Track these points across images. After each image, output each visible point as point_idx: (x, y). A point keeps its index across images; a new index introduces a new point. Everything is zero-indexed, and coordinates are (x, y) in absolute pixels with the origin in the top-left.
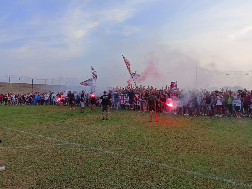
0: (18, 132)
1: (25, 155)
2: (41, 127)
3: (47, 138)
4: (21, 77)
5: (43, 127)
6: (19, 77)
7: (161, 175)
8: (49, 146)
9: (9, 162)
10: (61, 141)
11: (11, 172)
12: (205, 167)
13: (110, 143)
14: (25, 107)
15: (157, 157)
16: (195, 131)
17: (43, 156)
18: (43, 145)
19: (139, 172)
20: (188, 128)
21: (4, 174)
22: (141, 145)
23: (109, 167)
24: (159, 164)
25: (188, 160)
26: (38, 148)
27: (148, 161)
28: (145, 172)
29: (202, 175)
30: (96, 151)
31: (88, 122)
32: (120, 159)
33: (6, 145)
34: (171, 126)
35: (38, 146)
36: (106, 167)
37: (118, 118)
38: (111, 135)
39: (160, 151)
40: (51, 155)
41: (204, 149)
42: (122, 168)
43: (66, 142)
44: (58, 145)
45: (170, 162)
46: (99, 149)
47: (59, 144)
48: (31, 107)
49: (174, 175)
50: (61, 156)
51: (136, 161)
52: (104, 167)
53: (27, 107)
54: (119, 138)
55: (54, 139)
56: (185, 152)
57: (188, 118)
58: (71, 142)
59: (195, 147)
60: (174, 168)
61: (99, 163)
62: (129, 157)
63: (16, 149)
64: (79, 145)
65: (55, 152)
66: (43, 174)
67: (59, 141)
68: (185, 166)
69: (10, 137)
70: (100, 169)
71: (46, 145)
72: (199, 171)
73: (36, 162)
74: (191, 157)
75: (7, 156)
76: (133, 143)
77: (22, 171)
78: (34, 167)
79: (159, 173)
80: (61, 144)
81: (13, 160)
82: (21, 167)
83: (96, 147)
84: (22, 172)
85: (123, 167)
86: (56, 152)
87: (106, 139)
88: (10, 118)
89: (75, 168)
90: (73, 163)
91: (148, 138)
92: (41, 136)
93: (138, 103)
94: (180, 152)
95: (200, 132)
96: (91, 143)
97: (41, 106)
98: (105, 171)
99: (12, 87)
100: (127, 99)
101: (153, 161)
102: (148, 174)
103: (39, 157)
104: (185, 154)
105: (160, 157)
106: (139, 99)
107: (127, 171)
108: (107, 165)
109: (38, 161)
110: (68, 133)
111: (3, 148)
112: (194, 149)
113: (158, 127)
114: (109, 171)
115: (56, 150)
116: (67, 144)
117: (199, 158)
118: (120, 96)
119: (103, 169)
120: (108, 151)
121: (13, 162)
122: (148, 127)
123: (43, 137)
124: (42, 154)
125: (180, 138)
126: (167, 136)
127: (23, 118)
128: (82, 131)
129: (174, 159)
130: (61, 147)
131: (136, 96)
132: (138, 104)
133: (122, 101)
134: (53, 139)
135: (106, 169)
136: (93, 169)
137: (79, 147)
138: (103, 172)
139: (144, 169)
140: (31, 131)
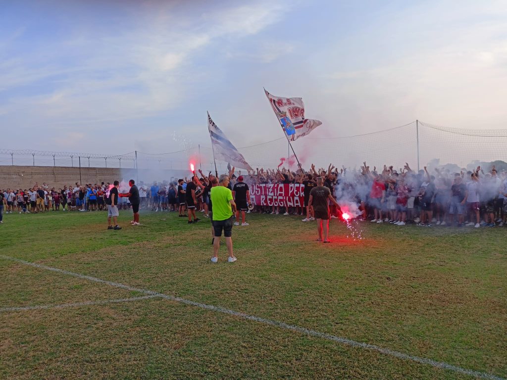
0: (47, 271)
1: (60, 326)
2: (95, 259)
3: (108, 283)
4: (57, 154)
5: (99, 259)
6: (54, 154)
7: (372, 374)
8: (112, 303)
9: (23, 345)
10: (139, 290)
11: (24, 370)
12: (474, 352)
13: (246, 293)
14: (65, 216)
15: (356, 328)
16: (430, 262)
17: (97, 329)
18: (98, 302)
19: (320, 367)
20: (411, 254)
21: (9, 376)
22: (316, 298)
23: (248, 356)
24: (364, 344)
25: (427, 333)
26: (89, 309)
27: (336, 338)
28: (335, 367)
29: (470, 373)
30: (214, 313)
31: (195, 246)
32: (271, 333)
33: (19, 303)
34: (373, 250)
35: (88, 303)
36: (241, 354)
37: (257, 235)
38: (246, 273)
39: (360, 312)
40: (115, 324)
41: (460, 306)
42: (280, 356)
43: (149, 292)
44: (131, 299)
45: (389, 340)
46: (223, 309)
47: (135, 299)
48: (77, 214)
49: (403, 375)
50: (138, 329)
51: (309, 337)
52: (236, 354)
53: (68, 216)
54: (263, 281)
55: (123, 286)
56: (417, 314)
57: (407, 233)
58: (161, 293)
59: (438, 299)
60: (398, 354)
61: (225, 345)
62: (293, 328)
63: (40, 311)
64: (178, 299)
65: (124, 317)
66: (97, 374)
67: (135, 289)
68: (424, 350)
69: (30, 283)
70: (228, 360)
71: (106, 301)
72: (462, 363)
73: (83, 345)
74: (435, 325)
75: (18, 330)
76: (297, 293)
77: (50, 367)
78: (77, 356)
79: (367, 370)
80: (139, 298)
81: (33, 338)
82: (49, 358)
83: (214, 304)
84: (50, 370)
85: (280, 354)
86: (127, 317)
87: (236, 285)
88: (33, 240)
89: (169, 357)
90: (165, 347)
91: (328, 280)
92: (96, 279)
93: (297, 201)
94: (406, 314)
95: (442, 263)
96: (203, 295)
97: (97, 212)
98: (239, 365)
99: (39, 174)
100: (272, 194)
101: (349, 338)
102: (342, 371)
103: (88, 331)
104: (418, 317)
105: (363, 328)
106: (297, 194)
107: (292, 364)
108: (243, 350)
109: (87, 340)
110: (154, 271)
111: (13, 309)
112: (435, 306)
113: (345, 254)
114: (249, 365)
115: (127, 313)
116: (151, 297)
117: (453, 327)
118: (259, 189)
119: (234, 362)
120: (242, 315)
121: (31, 344)
122: (325, 255)
123: (100, 281)
124: (95, 324)
125: (400, 279)
126: (369, 274)
127: (60, 238)
128: (183, 265)
129: (395, 333)
130: (139, 304)
131: (292, 187)
132: (295, 204)
133: (263, 199)
134: (120, 285)
135: (241, 359)
136: (213, 361)
137: (178, 304)
138: (235, 367)
139: (331, 358)
140: (74, 268)
